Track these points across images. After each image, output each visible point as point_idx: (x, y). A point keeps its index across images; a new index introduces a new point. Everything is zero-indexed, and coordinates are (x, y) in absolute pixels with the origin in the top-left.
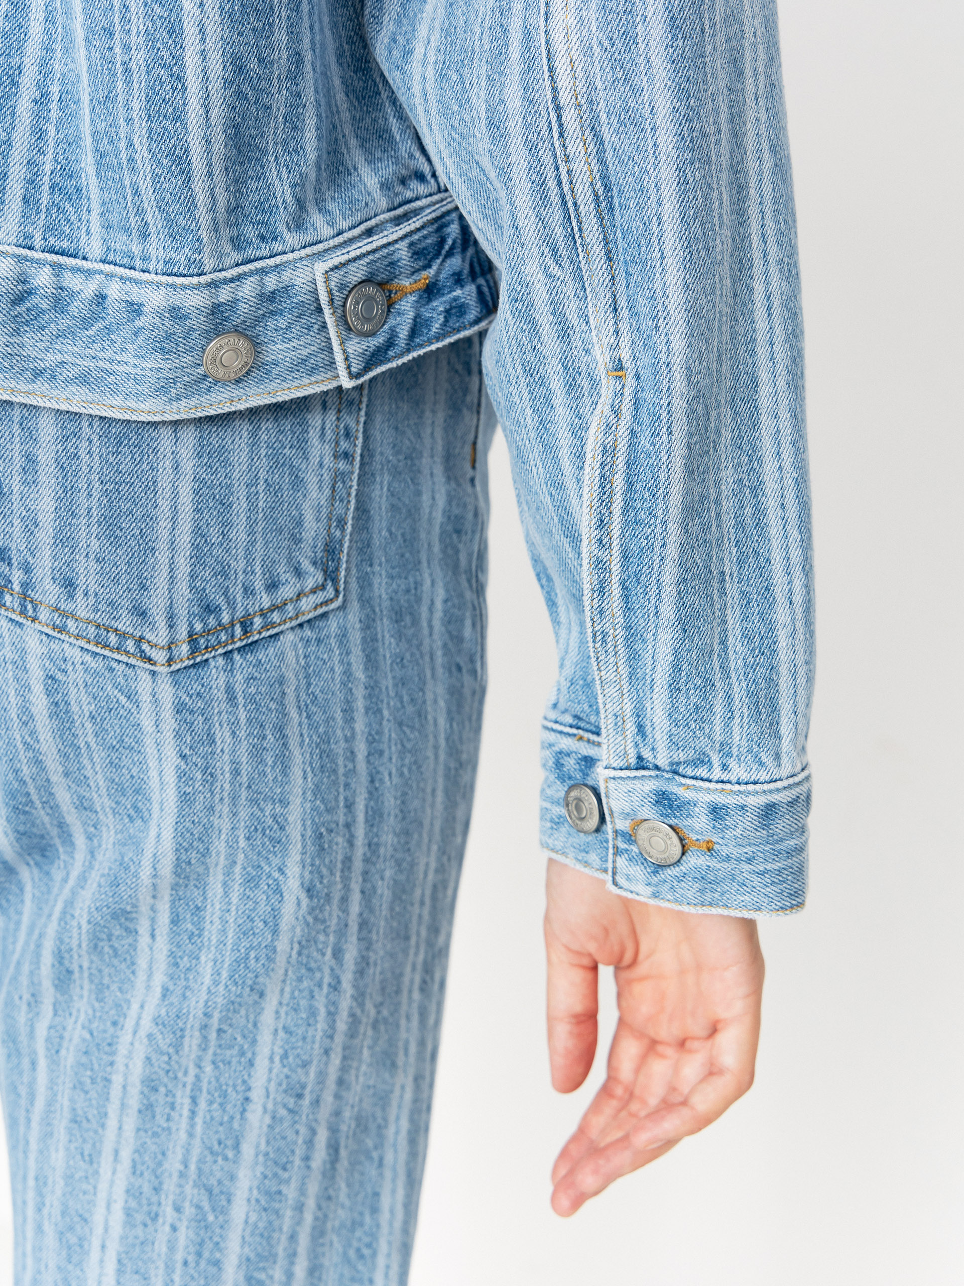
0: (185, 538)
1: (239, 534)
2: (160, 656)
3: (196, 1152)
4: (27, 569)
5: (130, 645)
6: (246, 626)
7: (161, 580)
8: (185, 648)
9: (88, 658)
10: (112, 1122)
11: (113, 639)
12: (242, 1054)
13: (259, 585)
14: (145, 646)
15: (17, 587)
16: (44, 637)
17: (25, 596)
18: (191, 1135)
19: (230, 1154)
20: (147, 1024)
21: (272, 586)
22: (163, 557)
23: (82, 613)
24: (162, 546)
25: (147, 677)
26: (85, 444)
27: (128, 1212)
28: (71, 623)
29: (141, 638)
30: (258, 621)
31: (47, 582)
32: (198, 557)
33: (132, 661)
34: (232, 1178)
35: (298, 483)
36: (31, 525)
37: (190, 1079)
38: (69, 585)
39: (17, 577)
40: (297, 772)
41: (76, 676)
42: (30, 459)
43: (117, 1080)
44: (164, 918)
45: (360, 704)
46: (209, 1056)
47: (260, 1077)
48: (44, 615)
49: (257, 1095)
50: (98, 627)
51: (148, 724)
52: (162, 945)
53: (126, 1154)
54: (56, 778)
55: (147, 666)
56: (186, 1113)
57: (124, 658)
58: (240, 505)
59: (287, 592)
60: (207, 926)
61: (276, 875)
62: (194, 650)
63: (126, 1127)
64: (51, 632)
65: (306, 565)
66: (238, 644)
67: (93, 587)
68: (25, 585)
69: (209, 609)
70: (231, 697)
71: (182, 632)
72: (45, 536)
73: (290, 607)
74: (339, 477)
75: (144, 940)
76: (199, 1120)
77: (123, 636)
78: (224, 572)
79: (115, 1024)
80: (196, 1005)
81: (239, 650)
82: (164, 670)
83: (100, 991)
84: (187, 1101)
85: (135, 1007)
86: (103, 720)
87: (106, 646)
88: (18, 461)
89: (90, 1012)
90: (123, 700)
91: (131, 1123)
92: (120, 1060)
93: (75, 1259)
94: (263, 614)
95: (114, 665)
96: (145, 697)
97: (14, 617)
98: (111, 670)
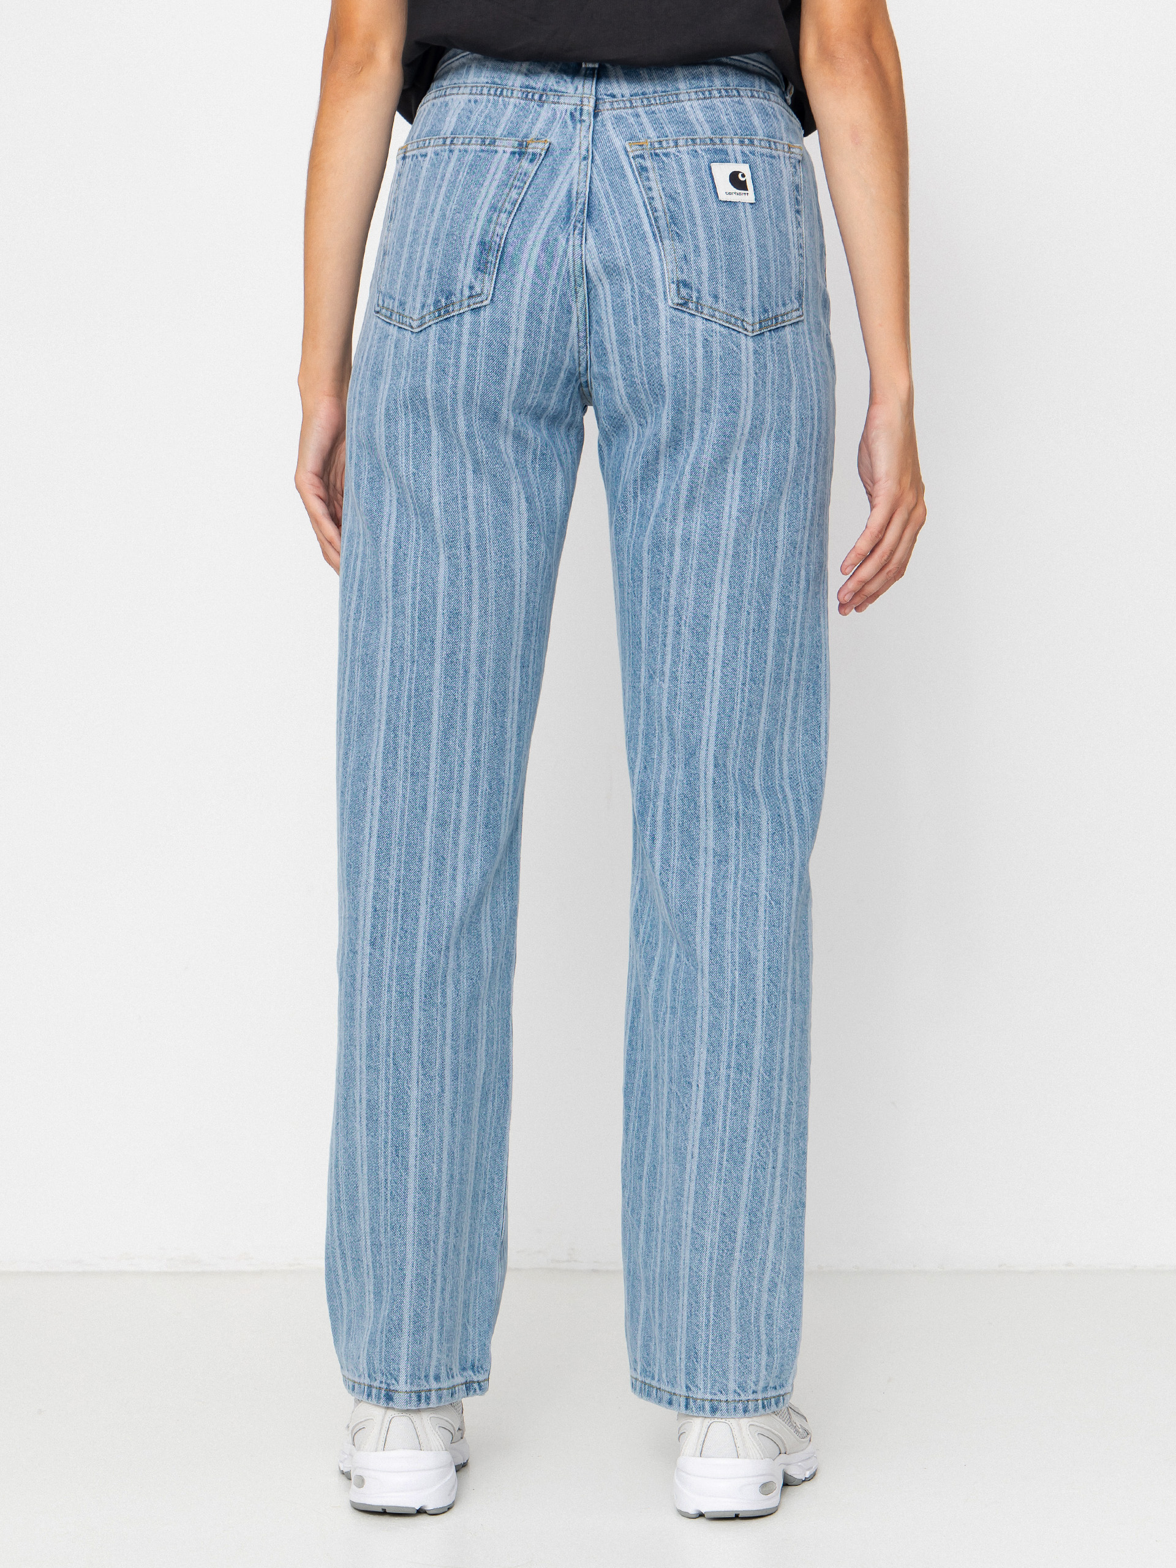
0: (756, 280)
1: (773, 280)
2: (750, 328)
3: (757, 574)
4: (699, 292)
5: (739, 322)
6: (776, 318)
7: (749, 298)
8: (758, 326)
9: (722, 329)
10: (720, 565)
11: (733, 320)
12: (773, 526)
13: (780, 303)
14: (745, 323)
15: (694, 299)
16: (704, 321)
17: (698, 302)
18: (755, 565)
19: (770, 575)
20: (735, 513)
21: (784, 305)
22: (749, 286)
23: (722, 309)
24: (749, 282)
25: (743, 337)
26: (717, 241)
27: (729, 607)
28: (717, 314)
29: (743, 320)
30: (780, 318)
31: (707, 297)
32: (761, 288)
33: (740, 330)
34: (771, 588)
35: (789, 263)
36: (699, 273)
37: (753, 539)
38: (716, 297)
39: (695, 295)
40: (794, 388)
41: (717, 338)
42: (697, 247)
43: (723, 542)
44: (740, 462)
45: (812, 366)
46: (760, 527)
47: (781, 535)
48: (706, 311)
49: (780, 544)
50: (727, 315)
51: (744, 359)
52: (739, 475)
53: (726, 579)
54: (699, 392)
55: (745, 332)
56: (752, 555)
57: (737, 329)
58: (773, 269)
59: (789, 308)
60: (760, 462)
61: (787, 434)
62: (761, 328)
63: (726, 565)
64: (708, 318)
65: (793, 298)
66: (774, 327)
67: (725, 298)
68: (698, 298)
69: (766, 311)
70: (772, 351)
71: (757, 320)
72: (705, 277)
73: (789, 315)
74: (801, 264)
75: (730, 475)
76: (758, 558)
77: (737, 319)
78: (769, 296)
79: (718, 518)
80: (757, 501)
81: (774, 330)
82: (751, 334)
83: (707, 505)
84: (752, 549)
85: (727, 508)
86: (725, 360)
87: (730, 323)
88: (692, 248)
89: (703, 517)
90: (735, 349)
91: (729, 563)
92: (724, 533)
93: (702, 637)
94: (782, 316)
95: (732, 332)
96: (743, 347)
97: (693, 312)
98: (731, 334)
